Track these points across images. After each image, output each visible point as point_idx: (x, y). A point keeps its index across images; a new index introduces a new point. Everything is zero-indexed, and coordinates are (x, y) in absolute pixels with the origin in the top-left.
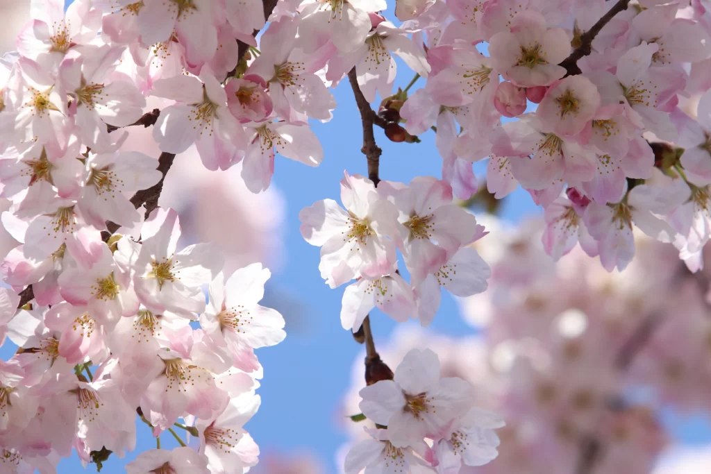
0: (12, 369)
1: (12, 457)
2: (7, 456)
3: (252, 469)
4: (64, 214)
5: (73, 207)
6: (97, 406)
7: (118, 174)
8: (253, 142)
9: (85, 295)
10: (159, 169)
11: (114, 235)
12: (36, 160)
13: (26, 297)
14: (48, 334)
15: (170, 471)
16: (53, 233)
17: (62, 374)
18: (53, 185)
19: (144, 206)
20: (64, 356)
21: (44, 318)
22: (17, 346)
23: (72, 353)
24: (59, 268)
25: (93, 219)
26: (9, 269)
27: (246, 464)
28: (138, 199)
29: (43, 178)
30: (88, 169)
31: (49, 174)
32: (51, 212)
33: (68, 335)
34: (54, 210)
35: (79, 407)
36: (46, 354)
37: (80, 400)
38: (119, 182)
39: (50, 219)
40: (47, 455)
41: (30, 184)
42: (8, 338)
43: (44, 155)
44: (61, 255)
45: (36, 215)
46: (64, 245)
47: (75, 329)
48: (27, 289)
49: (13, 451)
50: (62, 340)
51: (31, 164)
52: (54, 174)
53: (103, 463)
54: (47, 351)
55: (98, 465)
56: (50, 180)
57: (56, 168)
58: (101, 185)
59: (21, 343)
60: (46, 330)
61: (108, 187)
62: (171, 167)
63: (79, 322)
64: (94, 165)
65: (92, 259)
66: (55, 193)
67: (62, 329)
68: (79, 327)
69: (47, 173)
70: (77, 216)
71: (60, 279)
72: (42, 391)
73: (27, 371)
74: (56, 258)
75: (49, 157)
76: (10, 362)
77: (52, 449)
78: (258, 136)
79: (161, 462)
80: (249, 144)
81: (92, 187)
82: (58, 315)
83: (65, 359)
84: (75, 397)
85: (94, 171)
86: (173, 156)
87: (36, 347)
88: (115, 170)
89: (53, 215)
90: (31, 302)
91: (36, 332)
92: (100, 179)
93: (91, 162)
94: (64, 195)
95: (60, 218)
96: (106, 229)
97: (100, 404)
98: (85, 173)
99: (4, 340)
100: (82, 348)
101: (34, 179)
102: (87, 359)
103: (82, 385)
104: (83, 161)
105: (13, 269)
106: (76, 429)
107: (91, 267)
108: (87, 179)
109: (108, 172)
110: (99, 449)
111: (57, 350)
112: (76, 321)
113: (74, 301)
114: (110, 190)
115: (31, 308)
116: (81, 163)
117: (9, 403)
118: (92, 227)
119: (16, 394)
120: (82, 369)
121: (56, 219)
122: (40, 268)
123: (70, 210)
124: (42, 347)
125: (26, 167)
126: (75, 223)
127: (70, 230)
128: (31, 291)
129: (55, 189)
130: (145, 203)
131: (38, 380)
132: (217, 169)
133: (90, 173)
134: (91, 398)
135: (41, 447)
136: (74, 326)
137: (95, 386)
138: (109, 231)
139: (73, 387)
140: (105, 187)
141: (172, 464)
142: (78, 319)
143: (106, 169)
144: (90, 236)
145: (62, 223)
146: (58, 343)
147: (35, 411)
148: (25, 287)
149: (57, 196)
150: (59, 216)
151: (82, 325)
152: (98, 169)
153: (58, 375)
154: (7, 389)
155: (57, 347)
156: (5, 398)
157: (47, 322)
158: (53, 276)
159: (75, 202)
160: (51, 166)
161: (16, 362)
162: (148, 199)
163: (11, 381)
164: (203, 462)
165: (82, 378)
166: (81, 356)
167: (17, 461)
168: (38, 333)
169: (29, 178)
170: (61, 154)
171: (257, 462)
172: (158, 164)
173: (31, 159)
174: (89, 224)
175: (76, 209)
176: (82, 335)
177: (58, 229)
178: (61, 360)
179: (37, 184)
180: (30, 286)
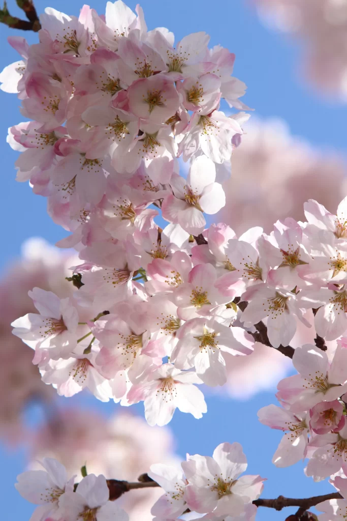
0: (147, 224)
1: (83, 217)
2: (84, 213)
3: (55, 390)
4: (258, 272)
5: (261, 279)
6: (114, 283)
7: (282, 316)
8: (295, 417)
9: (197, 283)
10: (281, 345)
11: (237, 307)
12: (299, 256)
13: (200, 240)
14: (170, 252)
15: (61, 331)
16: (244, 262)
17: (140, 260)
18: (279, 267)
19: (257, 332)
20: (153, 262)
21: (182, 251)
22: (164, 228)
23: (155, 268)
24: (217, 265)
25: (250, 292)
26: (220, 229)
27: (59, 387)
28: (261, 327)
29: (285, 260)
30: (288, 294)
31: (288, 265)
32: (259, 262)
33: (168, 266)
34: (261, 266)
35: (115, 269)
36: (156, 249)
37: (120, 270)
38: (275, 316)
39: (255, 261)
40: (82, 242)
41: (282, 250)
42: (169, 223)
43: (302, 263)
44: (227, 268)
45: (259, 251)
46: (234, 269)
47: (172, 272)
48: (204, 240)
49: (88, 218)
50: (165, 261)
51: (296, 253)
52: (287, 268)
53: (72, 282)
54: (158, 250)
55: (70, 278)
56: (283, 265)
57: (291, 270)
58: (275, 303)
59: (166, 232)
60: (173, 251)
61: (272, 307)
62: (283, 355)
63: (177, 276)
64: (290, 299)
65: (223, 287)
66: (273, 267)
67: (173, 262)
68: (173, 275)
69: (288, 264)
70: (254, 281)
71: (209, 266)
72: (129, 243)
73: (145, 234)
74: (226, 263)
75: (300, 267)
76: (153, 223)
77: (86, 246)
78: (299, 421)
79: (68, 324)
80: (294, 414)
81: (274, 295)
82: (183, 261)
83: (151, 263)
84: (122, 267)
85: (286, 298)
86: (291, 356)
87: (161, 242)
88: (284, 313)
89: (257, 264)
90: (195, 242)
91: (172, 243)
92: (279, 303)
93: (291, 297)
94: (271, 273)
95: (254, 268)
96: (241, 300)
97: (115, 285)
98: (285, 291)
99: (168, 220)
100: (157, 276)
101: (285, 253)
102: (149, 278)
103: (132, 274)
104: (294, 291)
105: (220, 231)
106: (98, 265)
107: (216, 286)
108: (280, 293)
109: (283, 309)
110: (82, 281)
111: (158, 257)
112: (178, 273)
113: (192, 273)
114: (270, 308)
115: (191, 241)
116: (293, 288)
117: (123, 219)
118: (245, 291)
119: (129, 225)
120: (142, 274)
121: (254, 266)
122: (219, 251)
123: (259, 277)
124: (161, 247)
125: (295, 249)
126: (249, 279)
127: (244, 275)
128: (203, 243)
129: (276, 268)
130: (258, 332)
131: (137, 241)
132: (278, 389)
133: (285, 296)
134: (120, 279)
135: (88, 238)
136: (174, 272)
137: (130, 284)
138: (241, 303)
139: (130, 267)
140: (273, 305)
141: (65, 333)
142: (179, 275)
143: (286, 308)
144: (239, 289)
145: (251, 269)
146: (163, 258)
147: (115, 237)
148: (206, 239)
149: (271, 268)
150: (256, 268)
151: (175, 278)
152: (287, 301)
153: (140, 256)
154: (133, 218)
155: (160, 257)
156: (127, 216)
157: (180, 255)
158: (212, 260)
159: (265, 282)
160: (293, 267)
161: (152, 227)
162: (261, 335)
163: (139, 222)
164: (65, 355)
165: (136, 273)
166: (152, 274)
167: (80, 220)
168: (170, 245)
169: (286, 250)
170: (301, 275)
171: (60, 395)
172: (285, 346)
173: (300, 253)
174: (247, 289)
175: (259, 282)
176: (167, 277)
177: (247, 266)
178: (150, 260)
179: (281, 255)
180: (206, 243)
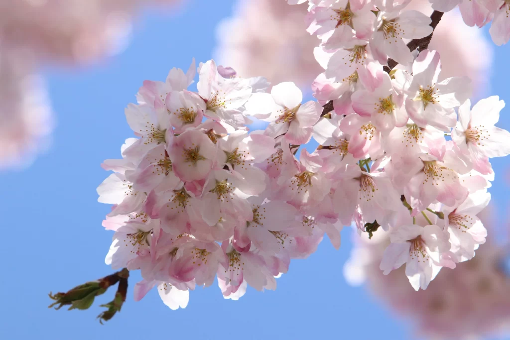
0: (314, 159)
1: (309, 223)
2: (306, 222)
3: (480, 246)
4: (358, 50)
5: (365, 46)
6: (373, 191)
7: (401, 25)
8: (501, 8)
9: (371, 109)
10: (430, 25)
11: (393, 69)
12: (342, 9)
13: (328, 108)
14: (341, 137)
15: (423, 243)
16: (349, 63)
17: (350, 166)
18: (353, 28)
19: (418, 49)
20: (351, 153)
21: (339, 124)
22: (318, 144)
23: (357, 151)
24: (353, 90)
25: (379, 56)
26: (318, 89)
27: (477, 242)
28: (413, 45)
29: (346, 23)
30: (379, 19)
31: (351, 19)
32: (349, 48)
33: (355, 139)
34: (352, 47)
35: (360, 190)
36: (339, 151)
37: (361, 185)
38: (402, 31)
39: (348, 52)
40: (334, 222)
41: (337, 27)
42: (312, 138)
43: (348, 6)
44: (355, 81)
45: (338, 48)
46: (356, 72)
47: (361, 134)
48: (329, 103)
49: (309, 218)
50: (350, 141)
51: (339, 12)
52: (354, 21)
53: (373, 233)
54: (340, 148)
55: (369, 234)
56: (351, 25)
57: (355, 17)
58: (388, 32)
59: (322, 142)
60: (340, 134)
61: (393, 35)
62: (440, 22)
63: (364, 129)
64: (385, 18)
65: (374, 83)
66: (354, 34)
67: (351, 134)
68: (364, 133)
69: (349, 19)
70: (367, 53)
71: (352, 97)
72: (334, 177)
73: (325, 162)
74: (351, 82)
75: (352, 7)
76: (313, 154)
77: (338, 219)
78: (505, 4)
79: (415, 235)
80: (498, 8)
81: (381, 33)
82: (350, 123)
83: (352, 155)
84: (357, 183)
85: (385, 22)
86: (441, 14)
87: (332, 146)
88: (399, 22)
89: (350, 50)
90: (331, 113)
91: (333, 135)
92: (389, 28)
93: (382, 16)
94: (359, 37)
95: (355, 53)
96: (387, 65)
97: (375, 190)
98: (377, 23)
99: (310, 138)
100: (365, 149)
101: (339, 23)
102: (367, 157)
103: (364, 173)
104: (376, 13)
105: (320, 88)
106: (355, 207)
107: (373, 90)
108: (379, 26)
109: (394, 23)
110: (372, 222)
111: (347, 149)
112: (362, 128)
113: (362, 113)
114: (394, 37)
115: (330, 117)
116: (374, 14)
117: (310, 183)
118: (377, 62)
119: (315, 177)
120: (364, 164)
121: (353, 53)
122: (339, 89)
123: (363, 48)
124: (337, 146)
125: (335, 14)
126: (365, 58)
127: (361, 62)
128: (332, 104)
129: (354, 32)
130: (418, 47)
131: (331, 169)
132: (473, 26)
133: (381, 22)
134: (369, 184)
135: (331, 217)
136: (360, 132)
137: (373, 174)
138: (390, 66)
139: (357, 175)
140: (391, 34)
141: (424, 237)
142: (364, 126)
143: (393, 21)
144: (376, 68)
145: (356, 56)
146: (348, 143)
147: (329, 191)
148: (327, 102)
149: (354, 36)
150: (354, 51)
151: (366, 131)
152: (387, 20)
153: (347, 165)
154: (309, 174)
155: (346, 146)
156: (308, 180)
157: (342, 127)
158: (348, 95)
159: (368, 42)
160: (352, 15)
161: (318, 154)
162: (420, 45)
163: (313, 168)
164: (446, 237)
165: (363, 169)
166: (363, 154)
167: (312, 226)
168: (334, 136)
169: (336, 22)
170: (360, 7)
171: (485, 242)
172: (430, 21)
173: (338, 8)
174: (375, 59)
175: (368, 48)
176: (366, 138)
177: (352, 60)
178: (349, 156)
179: (341, 27)
180: (331, 101)
